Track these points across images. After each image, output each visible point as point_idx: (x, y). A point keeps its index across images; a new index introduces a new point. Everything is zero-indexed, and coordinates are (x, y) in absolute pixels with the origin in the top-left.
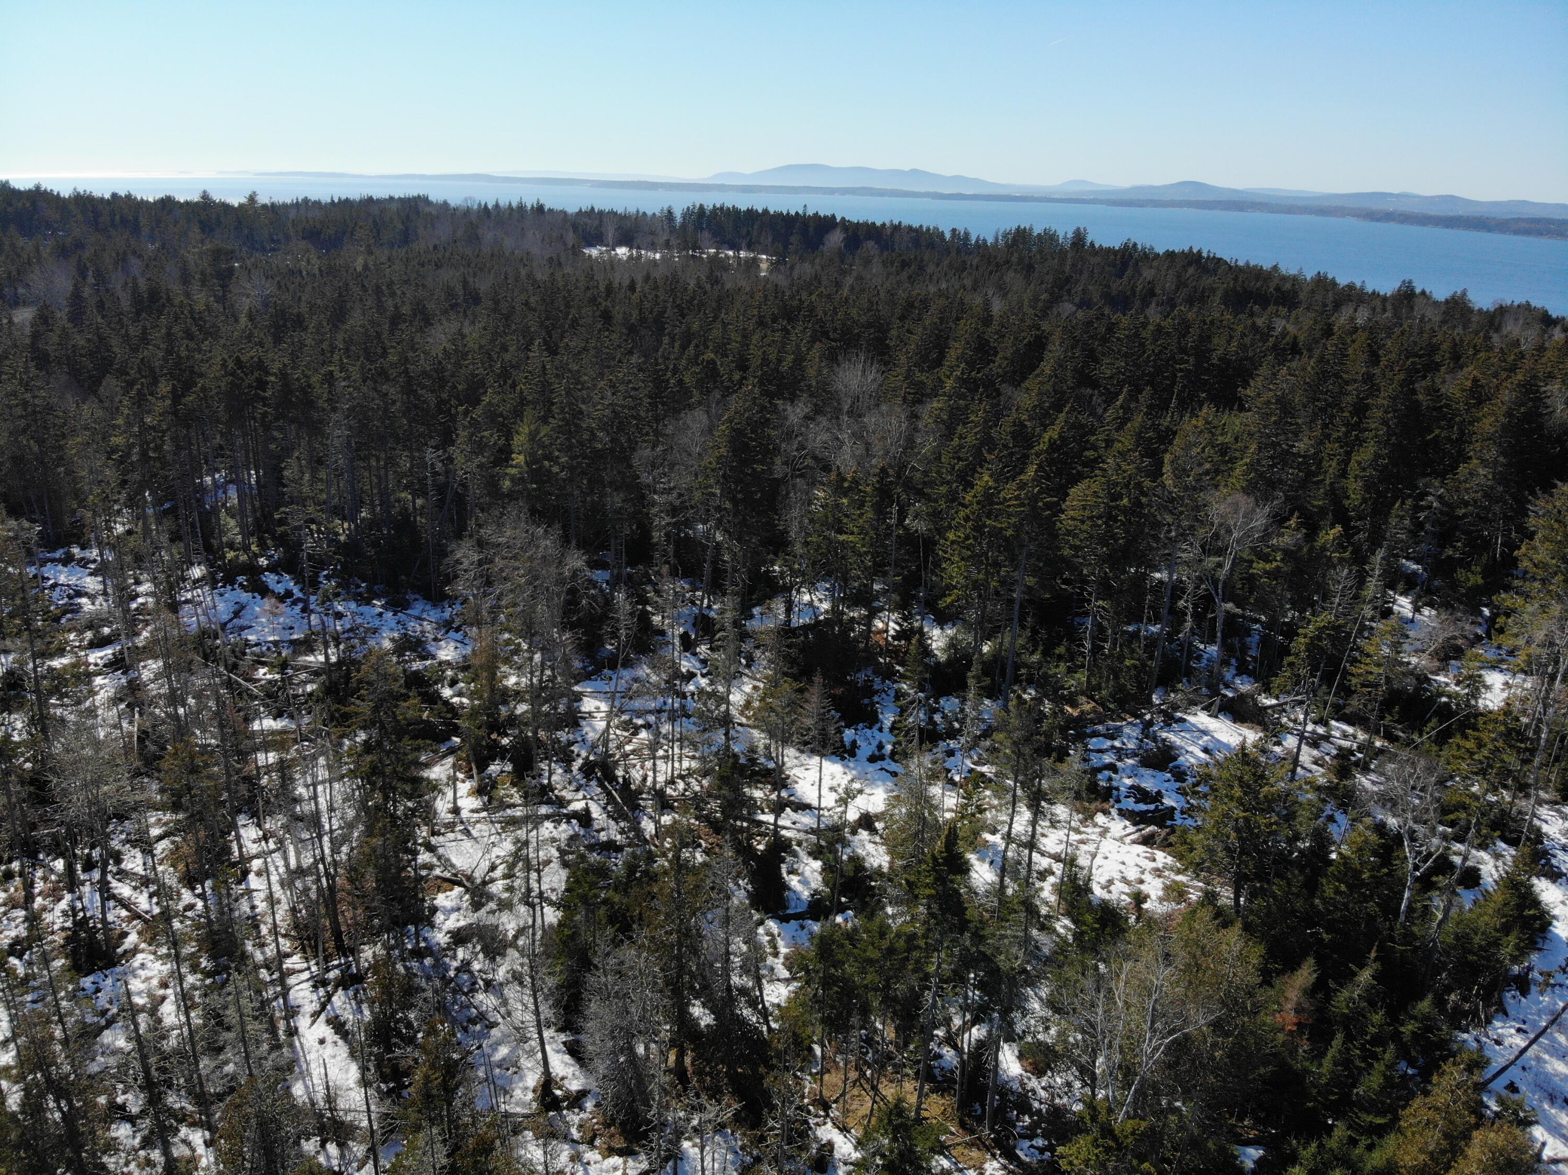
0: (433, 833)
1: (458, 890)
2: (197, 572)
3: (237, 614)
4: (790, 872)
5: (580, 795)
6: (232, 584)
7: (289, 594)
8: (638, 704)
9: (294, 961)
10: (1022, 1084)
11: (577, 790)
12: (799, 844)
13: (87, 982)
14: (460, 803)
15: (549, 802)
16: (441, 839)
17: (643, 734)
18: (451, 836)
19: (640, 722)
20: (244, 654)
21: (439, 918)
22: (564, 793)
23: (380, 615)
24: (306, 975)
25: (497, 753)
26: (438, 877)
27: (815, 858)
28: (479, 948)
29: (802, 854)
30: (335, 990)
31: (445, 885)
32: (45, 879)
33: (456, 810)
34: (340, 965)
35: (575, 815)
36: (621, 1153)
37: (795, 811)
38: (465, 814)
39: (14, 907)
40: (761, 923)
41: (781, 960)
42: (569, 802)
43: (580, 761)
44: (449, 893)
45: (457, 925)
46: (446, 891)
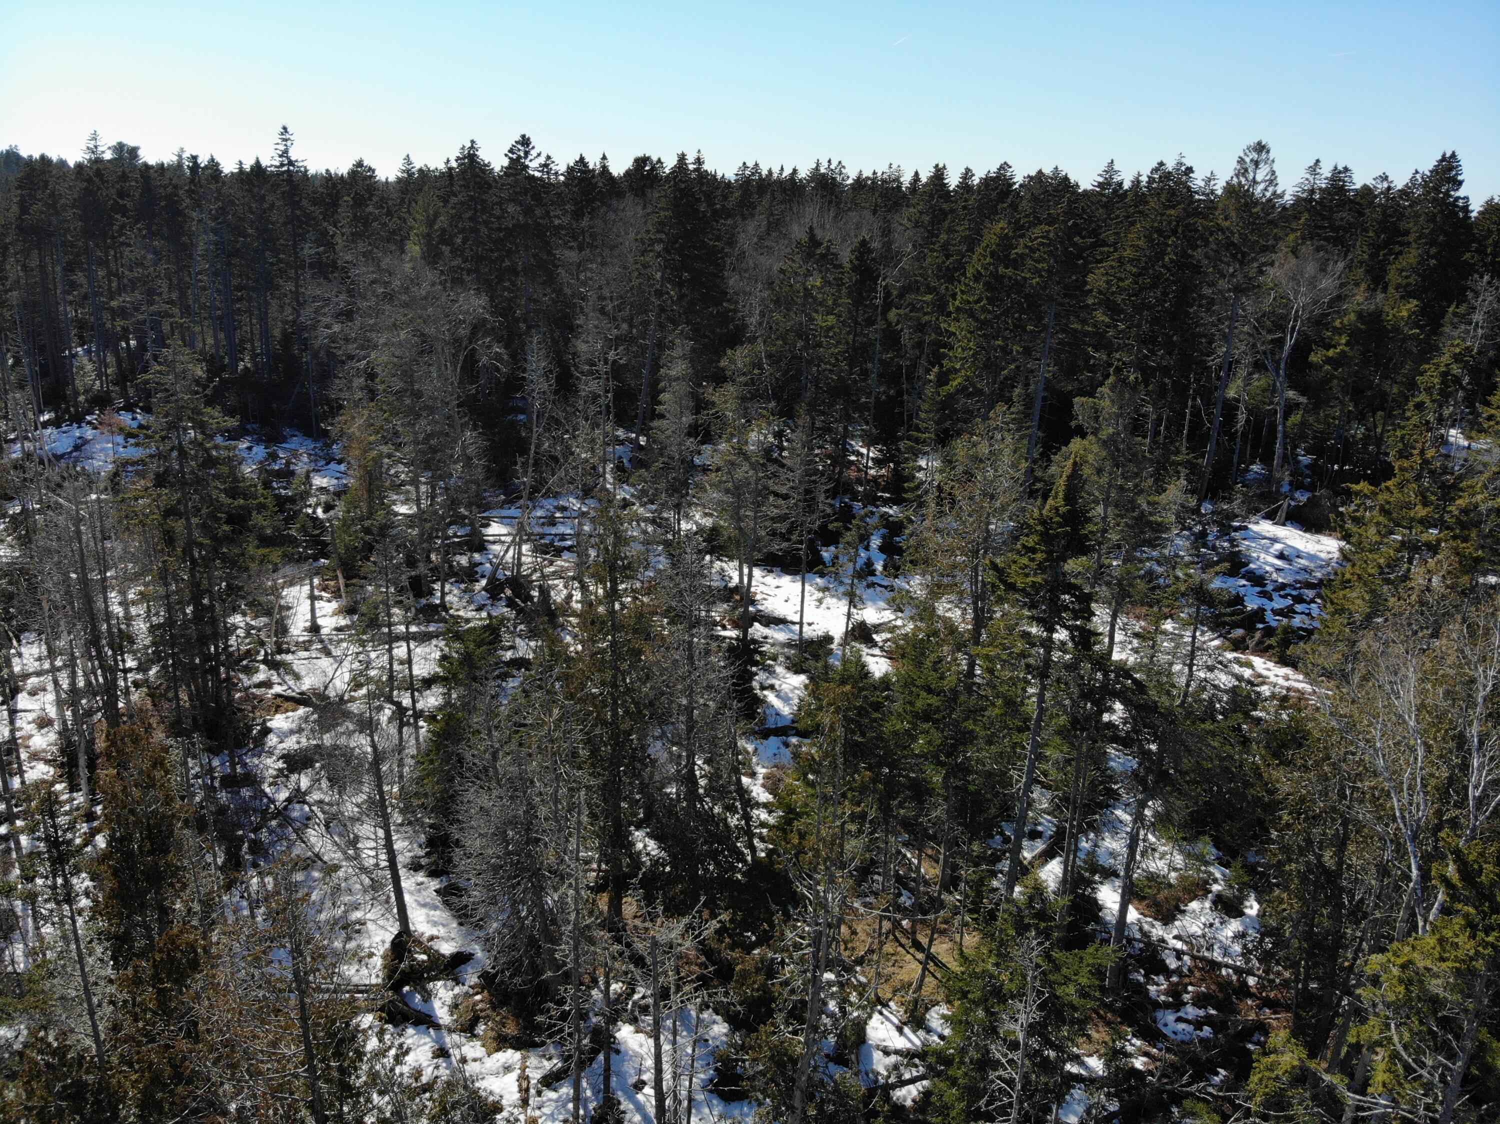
0: (281, 651)
1: (302, 711)
2: (45, 417)
3: (77, 448)
4: (763, 688)
5: (483, 614)
6: (79, 423)
10: (1146, 935)
11: (479, 610)
12: (774, 659)
14: (320, 621)
15: (441, 621)
16: (290, 657)
17: (567, 557)
18: (305, 654)
19: (564, 545)
21: (272, 740)
22: (461, 613)
23: (250, 448)
26: (278, 696)
27: (797, 672)
28: (323, 773)
29: (779, 670)
31: (287, 705)
33: (315, 629)
36: (518, 1044)
37: (767, 625)
38: (325, 633)
41: (760, 781)
43: (484, 582)
44: (290, 714)
45: (296, 747)
46: (287, 711)
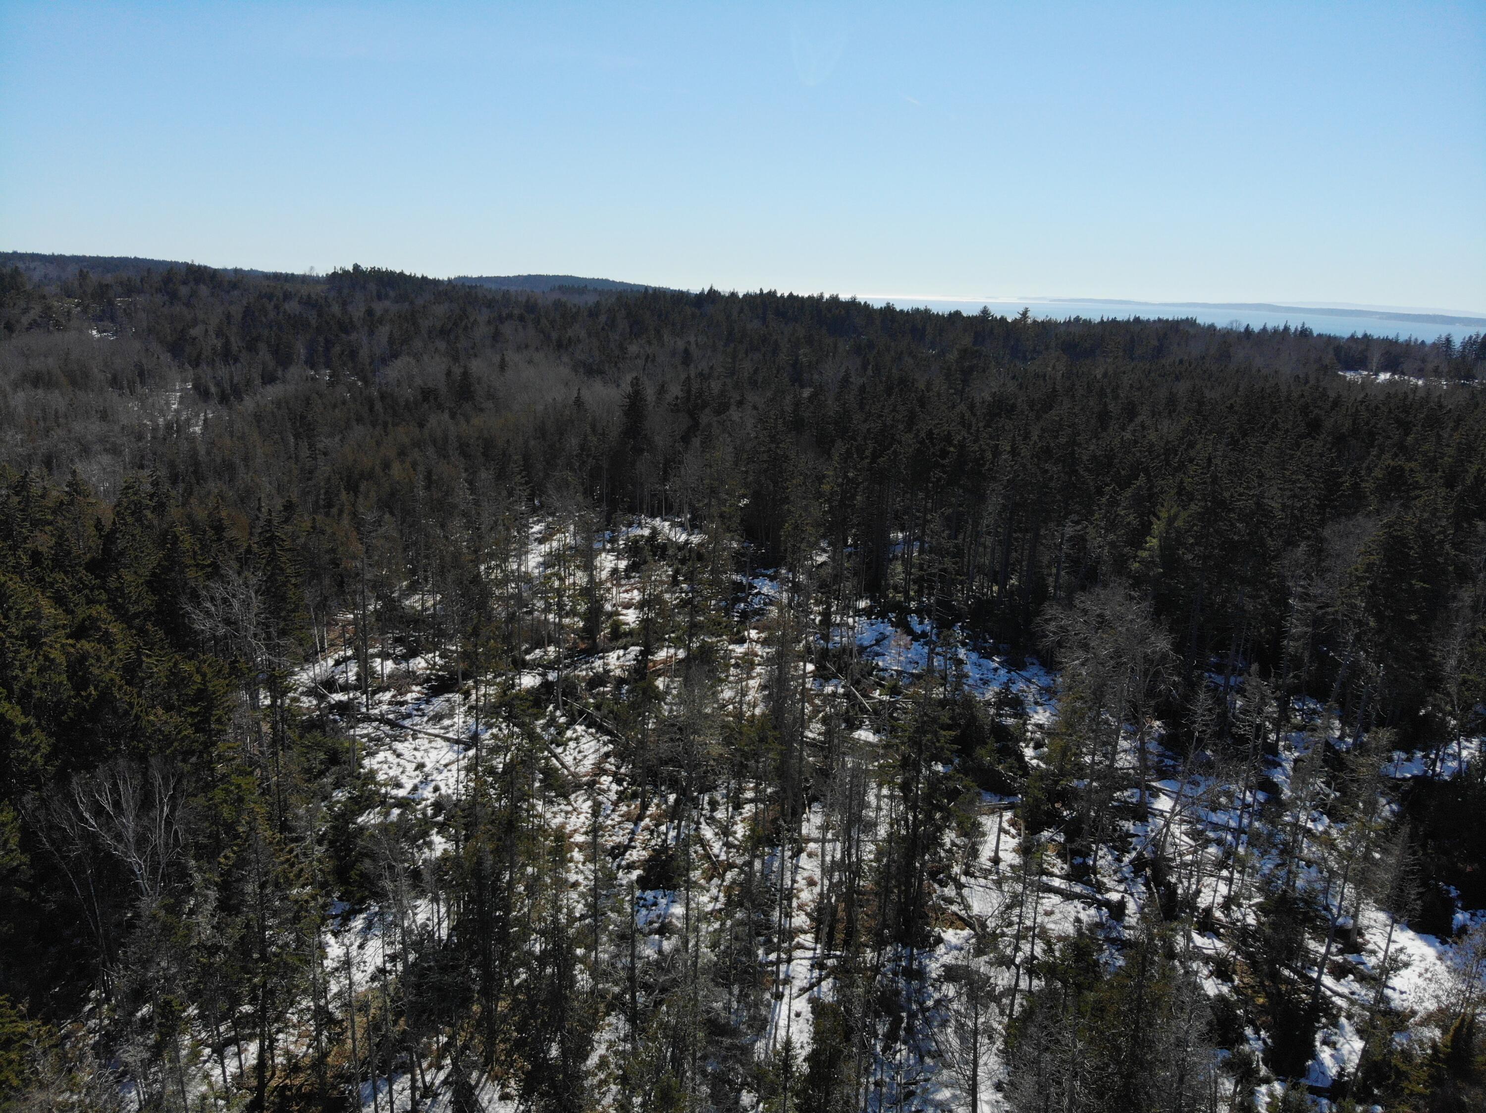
0: (967, 873)
1: (967, 932)
2: (862, 604)
3: (878, 642)
4: (1325, 1042)
5: (1122, 888)
6: (883, 618)
7: (924, 634)
8: (1219, 818)
9: (807, 939)
11: (1120, 882)
12: (1349, 1017)
13: (649, 895)
14: (1001, 854)
15: (1088, 883)
16: (972, 881)
17: (1212, 850)
18: (982, 881)
19: (1211, 835)
20: (871, 674)
21: (940, 949)
22: (1105, 880)
23: (996, 670)
24: (810, 954)
25: (1052, 820)
26: (954, 913)
28: (964, 989)
29: (1347, 1028)
30: (827, 976)
31: (958, 923)
32: (658, 806)
33: (996, 860)
34: (840, 957)
35: (1108, 903)
38: (1002, 866)
39: (628, 820)
40: (1267, 1081)
42: (1108, 890)
43: (1134, 854)
44: (958, 931)
45: (953, 962)
46: (957, 928)
